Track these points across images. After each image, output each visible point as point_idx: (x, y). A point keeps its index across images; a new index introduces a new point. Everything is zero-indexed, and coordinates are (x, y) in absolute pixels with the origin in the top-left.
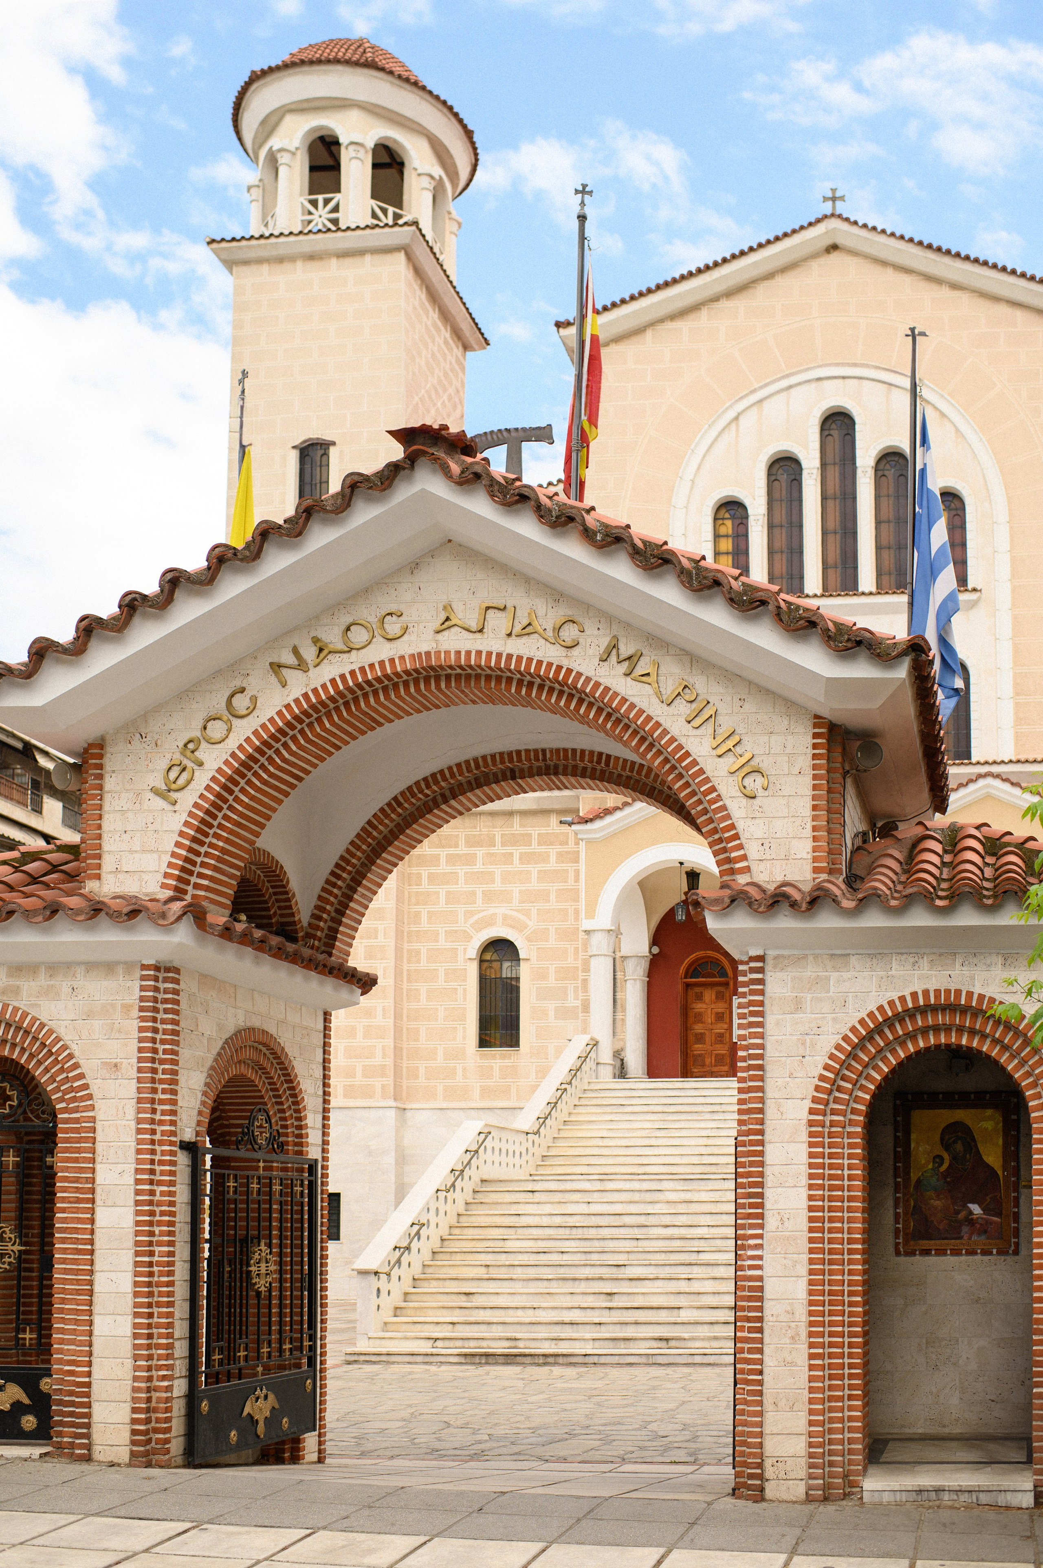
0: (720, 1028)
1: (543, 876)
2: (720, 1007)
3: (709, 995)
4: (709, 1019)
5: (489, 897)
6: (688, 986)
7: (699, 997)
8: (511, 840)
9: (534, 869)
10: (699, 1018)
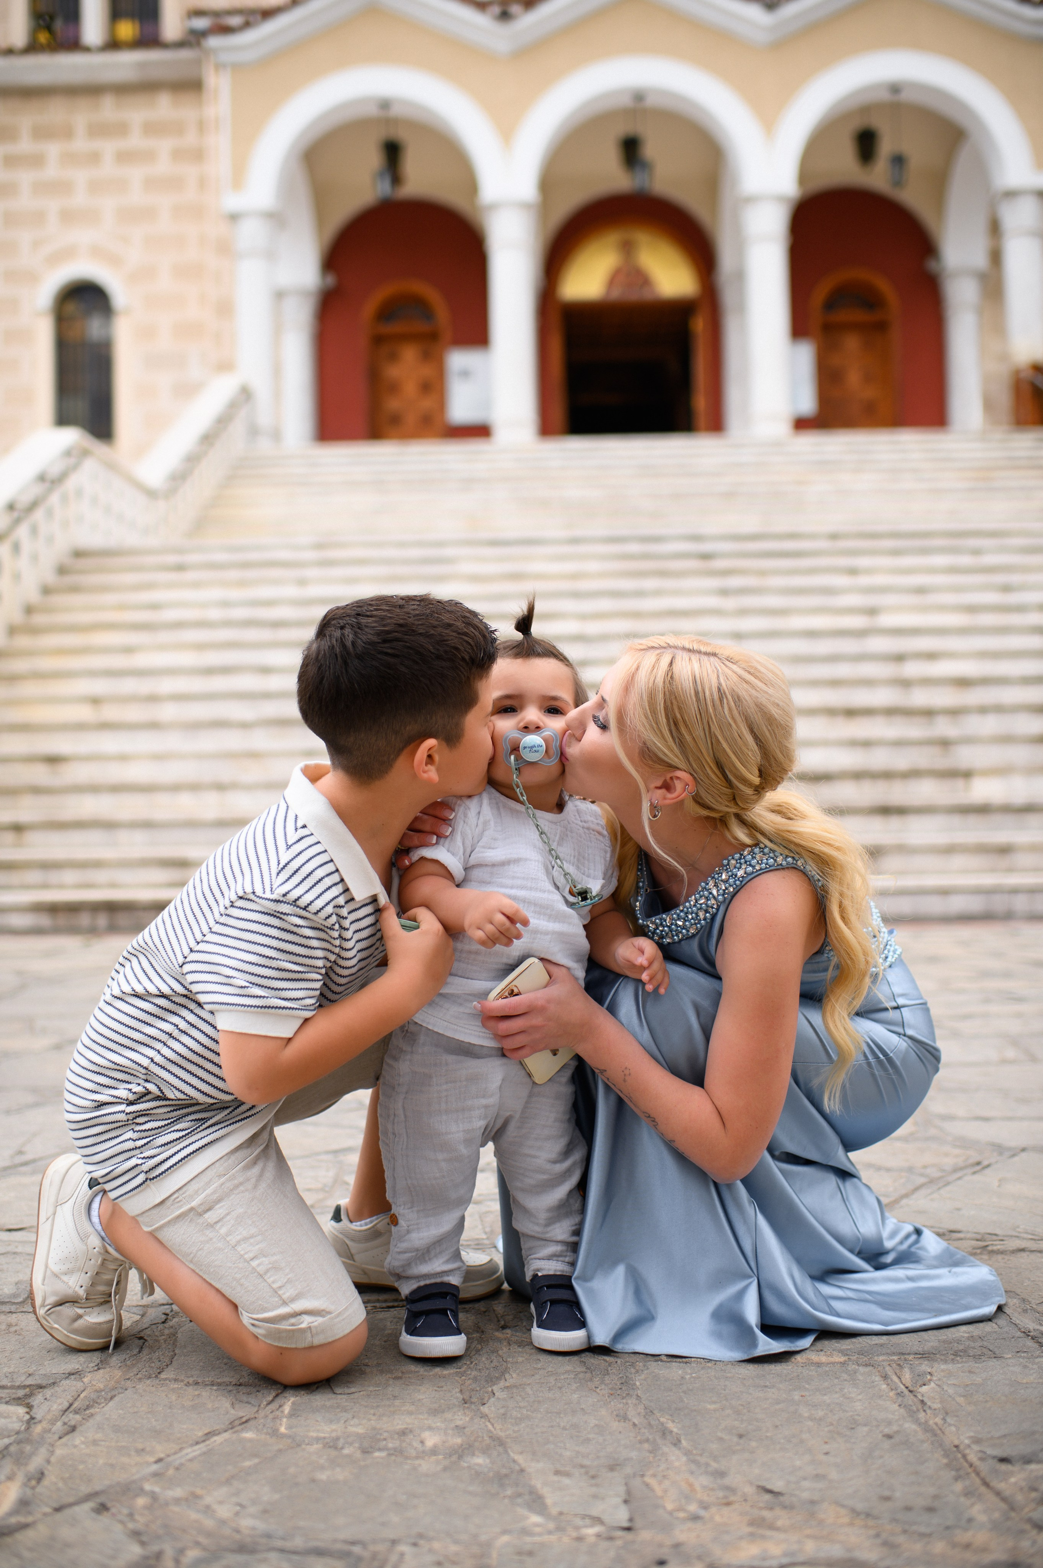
0: (427, 403)
1: (151, 184)
2: (427, 371)
3: (409, 354)
4: (410, 388)
5: (68, 217)
6: (378, 340)
7: (393, 357)
8: (98, 131)
9: (136, 174)
10: (394, 388)
